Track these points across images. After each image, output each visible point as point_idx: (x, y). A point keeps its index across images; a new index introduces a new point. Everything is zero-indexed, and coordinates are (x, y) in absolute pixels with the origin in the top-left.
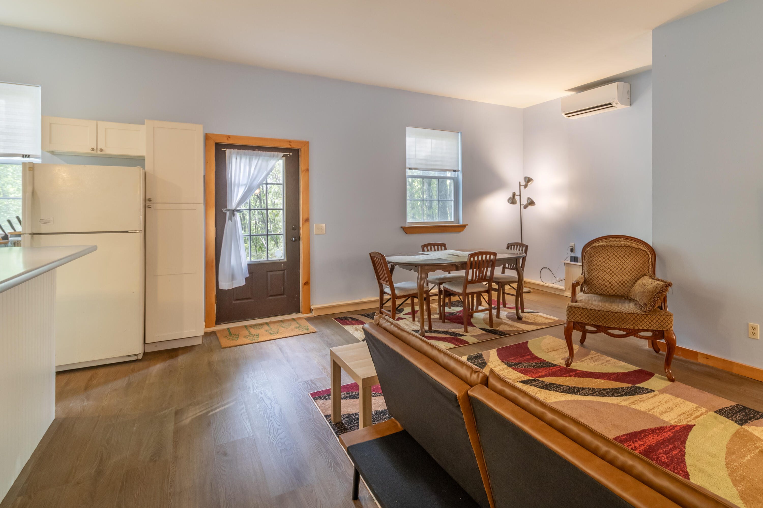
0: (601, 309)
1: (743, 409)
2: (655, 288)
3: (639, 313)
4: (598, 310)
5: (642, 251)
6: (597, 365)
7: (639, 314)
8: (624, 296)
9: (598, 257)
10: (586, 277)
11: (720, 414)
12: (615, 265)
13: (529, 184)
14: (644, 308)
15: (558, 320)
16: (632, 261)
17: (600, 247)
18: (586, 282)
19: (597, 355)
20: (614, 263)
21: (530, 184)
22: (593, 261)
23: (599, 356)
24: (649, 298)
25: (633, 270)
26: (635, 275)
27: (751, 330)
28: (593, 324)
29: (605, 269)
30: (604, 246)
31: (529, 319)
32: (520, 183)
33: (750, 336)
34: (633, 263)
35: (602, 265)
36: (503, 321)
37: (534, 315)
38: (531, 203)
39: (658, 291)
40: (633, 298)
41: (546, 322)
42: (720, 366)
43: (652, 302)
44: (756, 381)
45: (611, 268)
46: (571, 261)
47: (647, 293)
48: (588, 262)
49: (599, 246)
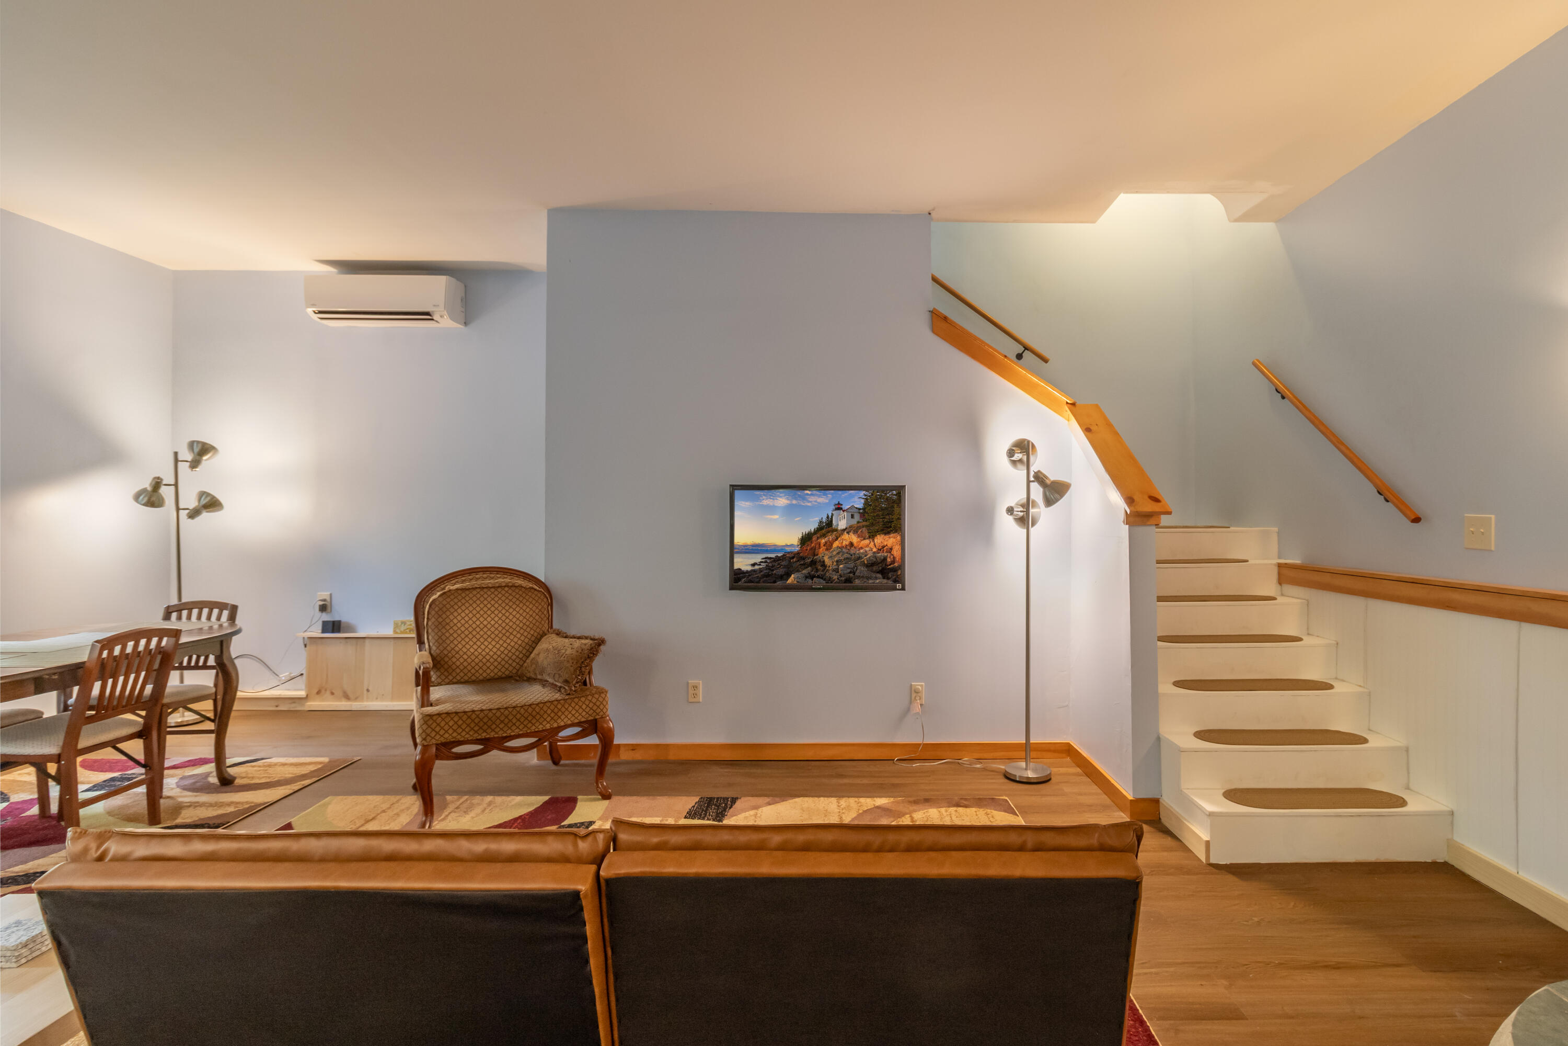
0: (492, 707)
1: (710, 801)
2: (580, 651)
3: (560, 698)
4: (488, 708)
5: (536, 592)
6: (476, 817)
7: (561, 700)
8: (511, 677)
9: (459, 611)
10: (434, 654)
11: (692, 818)
12: (493, 622)
13: (205, 458)
14: (564, 688)
15: (330, 762)
16: (521, 612)
17: (460, 592)
18: (438, 662)
19: (462, 800)
20: (489, 619)
21: (206, 460)
22: (448, 621)
23: (467, 800)
24: (572, 669)
25: (525, 627)
26: (529, 636)
27: (691, 692)
28: (477, 740)
29: (474, 633)
30: (469, 589)
31: (253, 778)
32: (176, 454)
33: (691, 700)
34: (524, 614)
35: (467, 625)
36: (180, 800)
37: (260, 766)
38: (211, 504)
39: (586, 655)
40: (533, 676)
41: (303, 773)
42: (651, 755)
43: (579, 675)
44: (695, 761)
45: (485, 630)
46: (324, 631)
47: (568, 661)
48: (437, 623)
49: (457, 589)
